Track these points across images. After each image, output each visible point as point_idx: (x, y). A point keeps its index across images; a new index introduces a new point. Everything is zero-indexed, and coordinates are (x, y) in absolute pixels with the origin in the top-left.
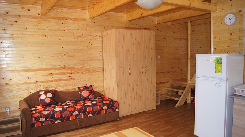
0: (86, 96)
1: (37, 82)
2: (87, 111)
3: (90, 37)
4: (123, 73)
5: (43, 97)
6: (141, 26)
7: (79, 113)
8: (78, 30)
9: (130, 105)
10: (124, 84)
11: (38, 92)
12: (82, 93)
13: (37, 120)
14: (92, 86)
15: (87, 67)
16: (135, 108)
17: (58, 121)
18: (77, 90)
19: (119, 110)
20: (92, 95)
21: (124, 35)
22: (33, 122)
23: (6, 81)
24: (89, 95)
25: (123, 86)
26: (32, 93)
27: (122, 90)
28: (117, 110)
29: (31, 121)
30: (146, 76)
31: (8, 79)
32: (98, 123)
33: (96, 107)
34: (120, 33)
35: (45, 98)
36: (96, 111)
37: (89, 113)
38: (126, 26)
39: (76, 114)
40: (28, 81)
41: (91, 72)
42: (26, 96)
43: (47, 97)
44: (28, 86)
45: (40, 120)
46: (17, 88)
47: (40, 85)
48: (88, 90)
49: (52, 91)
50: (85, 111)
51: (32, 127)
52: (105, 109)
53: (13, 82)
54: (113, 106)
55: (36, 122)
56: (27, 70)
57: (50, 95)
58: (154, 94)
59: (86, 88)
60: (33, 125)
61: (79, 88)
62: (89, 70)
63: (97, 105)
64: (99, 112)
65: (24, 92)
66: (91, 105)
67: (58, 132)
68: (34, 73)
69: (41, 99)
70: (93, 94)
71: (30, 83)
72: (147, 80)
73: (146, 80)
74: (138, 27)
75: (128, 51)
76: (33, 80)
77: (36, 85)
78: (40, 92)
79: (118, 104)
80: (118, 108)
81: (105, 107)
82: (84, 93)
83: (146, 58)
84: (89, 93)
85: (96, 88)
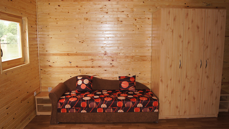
0: (125, 87)
1: (77, 66)
2: (116, 106)
3: (137, 19)
4: (171, 66)
5: (80, 82)
6: (210, 5)
7: (108, 106)
8: (123, 12)
9: (177, 107)
10: (171, 80)
11: (77, 77)
12: (121, 83)
13: (63, 106)
14: (134, 77)
15: (132, 55)
16: (185, 112)
17: (84, 111)
18: (118, 79)
19: (159, 111)
20: (132, 88)
21: (176, 16)
22: (59, 107)
23: (49, 64)
24: (129, 87)
25: (169, 82)
26: (72, 77)
27: (167, 86)
28: (156, 111)
29: (57, 106)
30: (206, 73)
31: (51, 61)
32: (129, 121)
33: (128, 103)
34: (169, 13)
35: (81, 84)
36: (128, 108)
37: (119, 109)
38: (187, 5)
39: (104, 107)
40: (69, 65)
41: (136, 60)
42: (67, 79)
43: (83, 83)
44: (68, 70)
45: (66, 107)
46: (59, 71)
47: (80, 70)
48: (129, 81)
49: (90, 77)
50: (114, 105)
51: (58, 112)
52: (140, 108)
53: (56, 65)
54: (150, 105)
55: (62, 108)
56: (68, 54)
57: (86, 81)
58: (216, 98)
59: (127, 79)
60: (59, 110)
61: (119, 77)
62: (133, 58)
63: (130, 101)
64: (132, 110)
65: (65, 75)
66: (123, 100)
67: (83, 122)
68: (74, 57)
69: (77, 84)
70: (135, 87)
71: (71, 67)
72: (208, 77)
73: (206, 78)
74: (205, 5)
75: (180, 37)
76: (73, 64)
77: (76, 70)
78: (78, 77)
79: (159, 104)
80: (158, 109)
81: (140, 105)
82: (124, 84)
83: (207, 47)
84: (129, 85)
85: (141, 79)
